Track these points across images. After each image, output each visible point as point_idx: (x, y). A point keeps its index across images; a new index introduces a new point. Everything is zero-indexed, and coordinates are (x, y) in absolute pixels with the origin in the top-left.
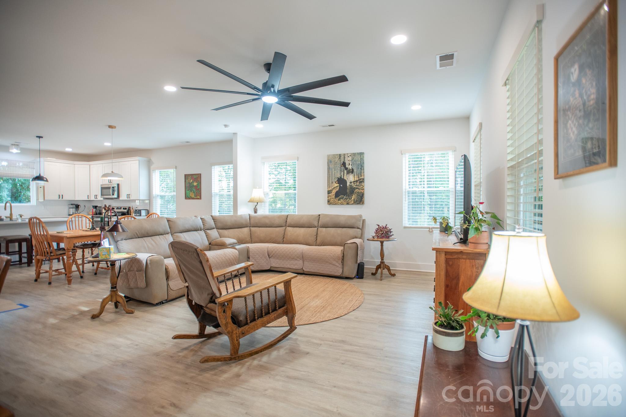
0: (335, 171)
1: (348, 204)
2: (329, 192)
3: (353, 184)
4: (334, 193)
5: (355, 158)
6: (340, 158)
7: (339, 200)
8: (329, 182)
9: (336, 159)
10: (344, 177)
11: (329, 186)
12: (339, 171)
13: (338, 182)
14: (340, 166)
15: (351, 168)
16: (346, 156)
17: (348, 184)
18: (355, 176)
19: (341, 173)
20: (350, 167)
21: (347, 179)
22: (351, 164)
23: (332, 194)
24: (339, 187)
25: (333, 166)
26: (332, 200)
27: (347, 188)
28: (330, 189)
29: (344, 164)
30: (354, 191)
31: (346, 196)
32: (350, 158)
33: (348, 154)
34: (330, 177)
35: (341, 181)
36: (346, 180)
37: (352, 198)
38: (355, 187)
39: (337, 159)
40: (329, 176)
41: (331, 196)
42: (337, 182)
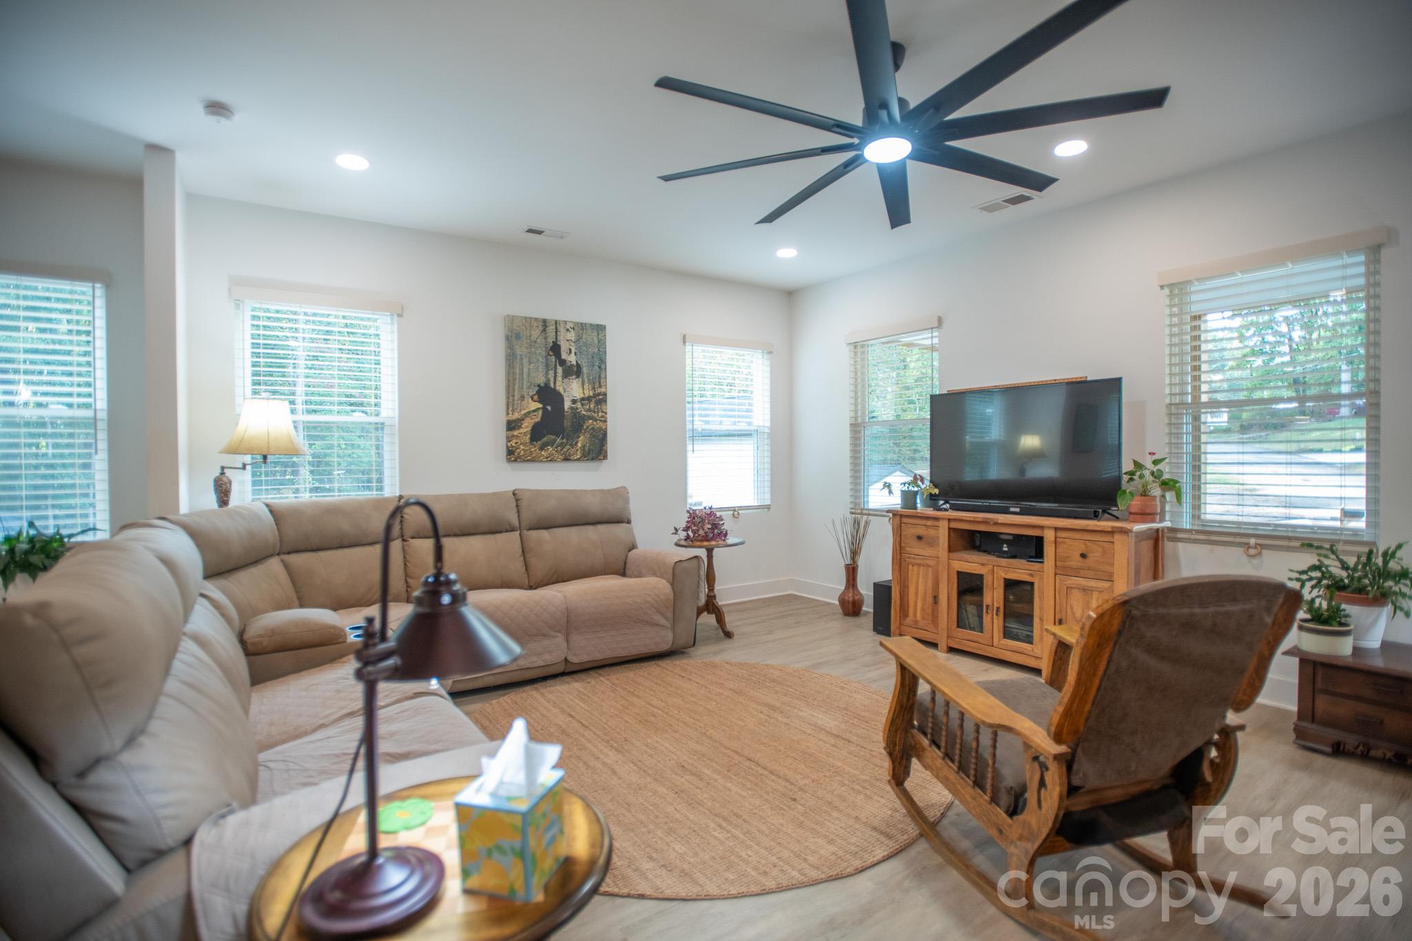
0: (531, 367)
1: (566, 459)
2: (512, 426)
3: (579, 405)
4: (527, 427)
5: (584, 336)
6: (544, 330)
7: (542, 449)
8: (513, 396)
9: (533, 333)
10: (555, 383)
11: (510, 406)
12: (541, 367)
13: (539, 398)
14: (544, 353)
15: (574, 363)
16: (562, 329)
17: (567, 405)
18: (586, 386)
19: (547, 373)
20: (572, 359)
21: (565, 392)
22: (573, 351)
23: (522, 431)
24: (540, 412)
25: (524, 349)
26: (522, 447)
27: (564, 415)
28: (516, 416)
29: (556, 348)
30: (582, 426)
31: (563, 438)
32: (572, 335)
33: (565, 322)
34: (515, 380)
35: (547, 395)
36: (563, 393)
37: (577, 442)
38: (585, 413)
39: (536, 333)
40: (511, 379)
41: (517, 437)
42: (536, 398)
